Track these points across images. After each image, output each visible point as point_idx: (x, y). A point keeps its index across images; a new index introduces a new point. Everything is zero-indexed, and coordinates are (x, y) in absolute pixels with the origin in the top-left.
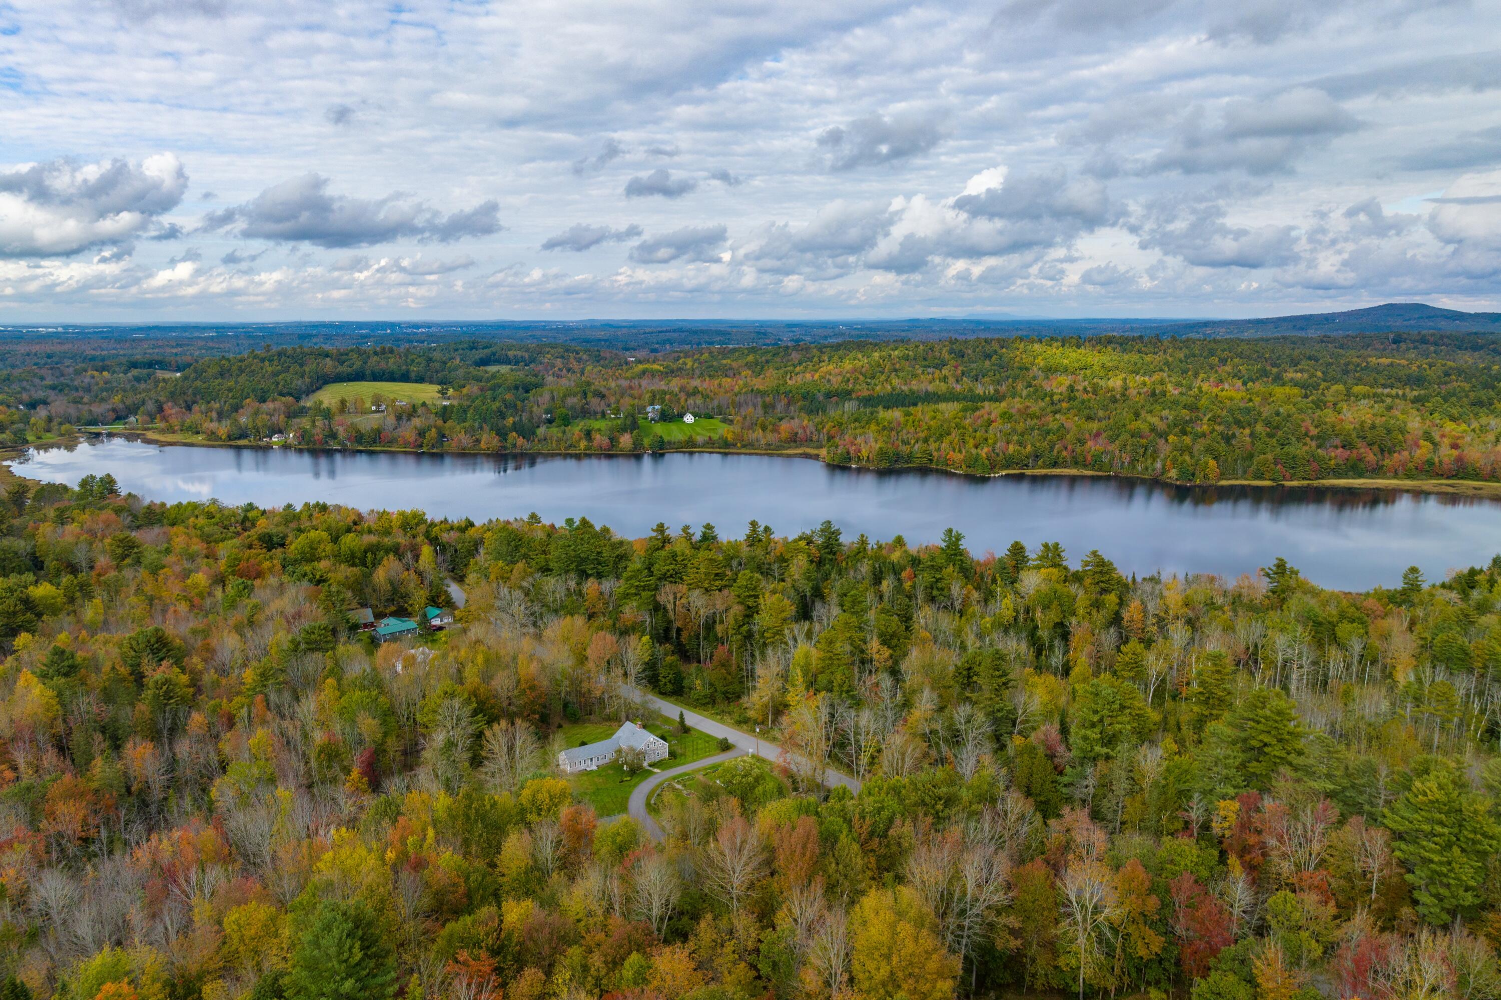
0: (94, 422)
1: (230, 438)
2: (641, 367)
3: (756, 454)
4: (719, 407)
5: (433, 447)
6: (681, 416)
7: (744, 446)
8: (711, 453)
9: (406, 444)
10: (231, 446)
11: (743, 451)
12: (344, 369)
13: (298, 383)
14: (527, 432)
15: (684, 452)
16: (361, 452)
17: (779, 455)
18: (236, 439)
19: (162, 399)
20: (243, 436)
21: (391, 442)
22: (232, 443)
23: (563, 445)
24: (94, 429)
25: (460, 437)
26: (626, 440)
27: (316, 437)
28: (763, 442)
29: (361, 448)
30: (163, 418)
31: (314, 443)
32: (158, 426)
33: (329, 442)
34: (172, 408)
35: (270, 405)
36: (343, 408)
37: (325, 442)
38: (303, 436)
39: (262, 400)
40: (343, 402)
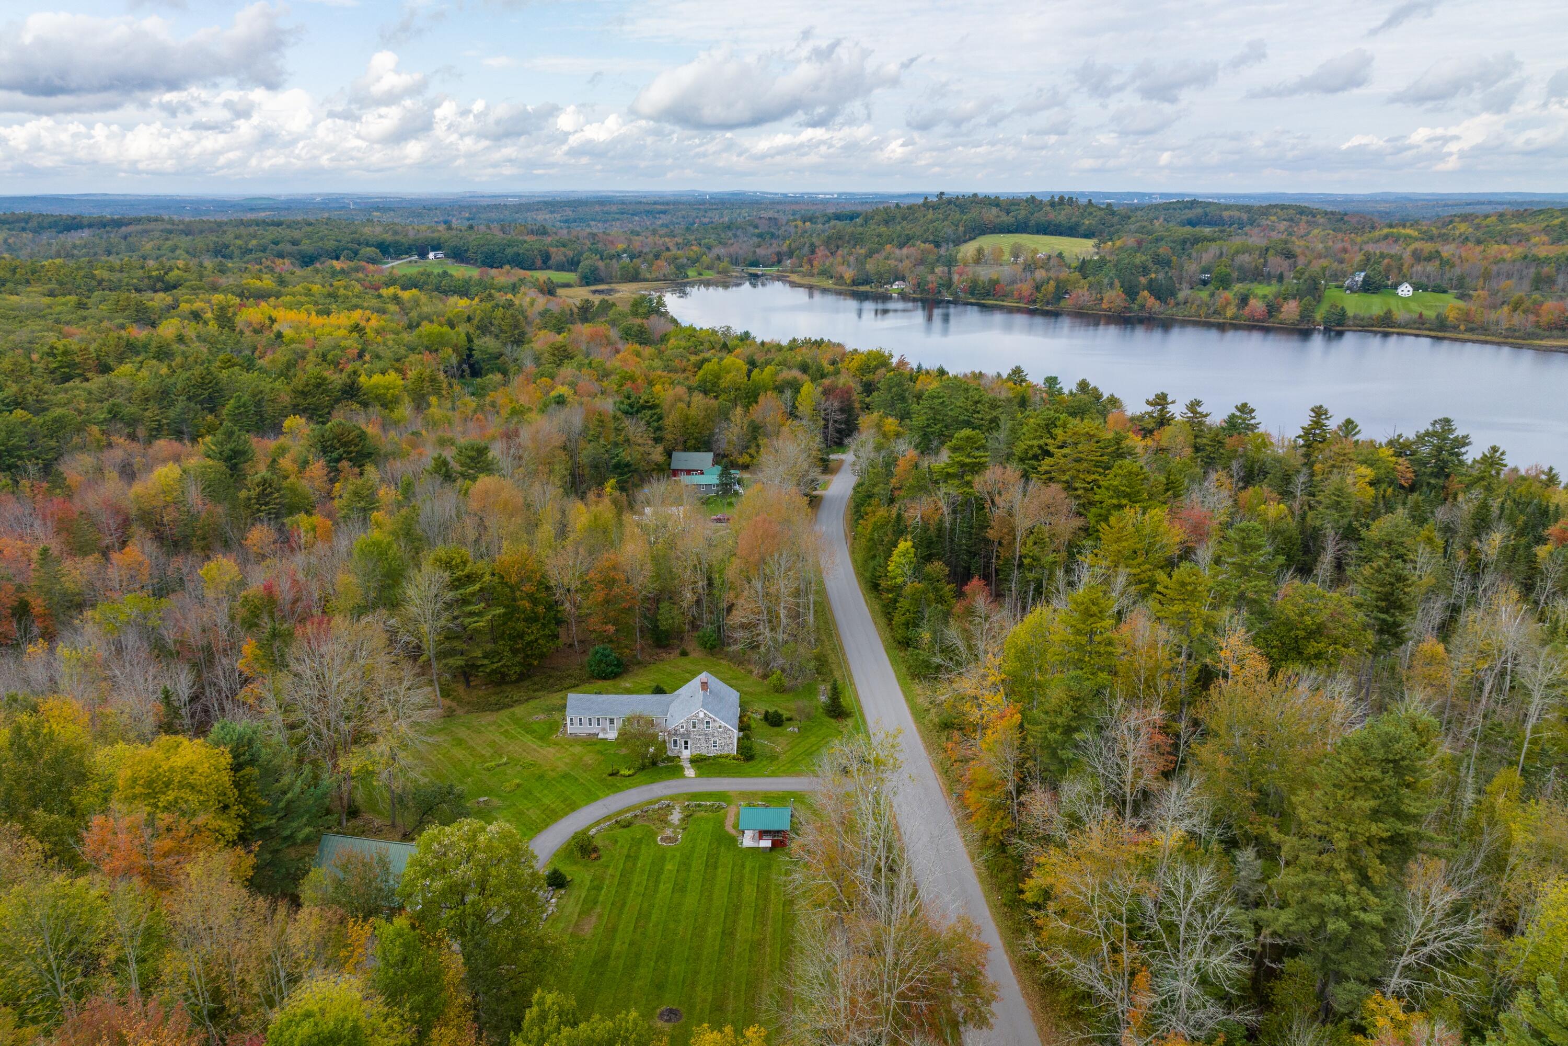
0: (755, 264)
1: (854, 283)
2: (1386, 231)
3: (1492, 343)
4: (1461, 279)
5: (1048, 303)
6: (1395, 286)
7: (1472, 330)
8: (1417, 336)
9: (1020, 298)
11: (1467, 336)
12: (1005, 219)
13: (949, 231)
14: (1163, 293)
15: (1376, 333)
16: (972, 304)
17: (1530, 347)
18: (859, 284)
19: (817, 243)
20: (866, 282)
21: (1005, 296)
22: (855, 288)
23: (1202, 312)
24: (753, 270)
25: (1082, 294)
26: (1291, 310)
27: (930, 286)
28: (1505, 325)
29: (973, 301)
30: (810, 262)
31: (928, 292)
32: (803, 269)
33: (944, 292)
34: (821, 251)
35: (905, 251)
36: (979, 258)
37: (940, 292)
38: (919, 284)
39: (901, 246)
40: (980, 251)
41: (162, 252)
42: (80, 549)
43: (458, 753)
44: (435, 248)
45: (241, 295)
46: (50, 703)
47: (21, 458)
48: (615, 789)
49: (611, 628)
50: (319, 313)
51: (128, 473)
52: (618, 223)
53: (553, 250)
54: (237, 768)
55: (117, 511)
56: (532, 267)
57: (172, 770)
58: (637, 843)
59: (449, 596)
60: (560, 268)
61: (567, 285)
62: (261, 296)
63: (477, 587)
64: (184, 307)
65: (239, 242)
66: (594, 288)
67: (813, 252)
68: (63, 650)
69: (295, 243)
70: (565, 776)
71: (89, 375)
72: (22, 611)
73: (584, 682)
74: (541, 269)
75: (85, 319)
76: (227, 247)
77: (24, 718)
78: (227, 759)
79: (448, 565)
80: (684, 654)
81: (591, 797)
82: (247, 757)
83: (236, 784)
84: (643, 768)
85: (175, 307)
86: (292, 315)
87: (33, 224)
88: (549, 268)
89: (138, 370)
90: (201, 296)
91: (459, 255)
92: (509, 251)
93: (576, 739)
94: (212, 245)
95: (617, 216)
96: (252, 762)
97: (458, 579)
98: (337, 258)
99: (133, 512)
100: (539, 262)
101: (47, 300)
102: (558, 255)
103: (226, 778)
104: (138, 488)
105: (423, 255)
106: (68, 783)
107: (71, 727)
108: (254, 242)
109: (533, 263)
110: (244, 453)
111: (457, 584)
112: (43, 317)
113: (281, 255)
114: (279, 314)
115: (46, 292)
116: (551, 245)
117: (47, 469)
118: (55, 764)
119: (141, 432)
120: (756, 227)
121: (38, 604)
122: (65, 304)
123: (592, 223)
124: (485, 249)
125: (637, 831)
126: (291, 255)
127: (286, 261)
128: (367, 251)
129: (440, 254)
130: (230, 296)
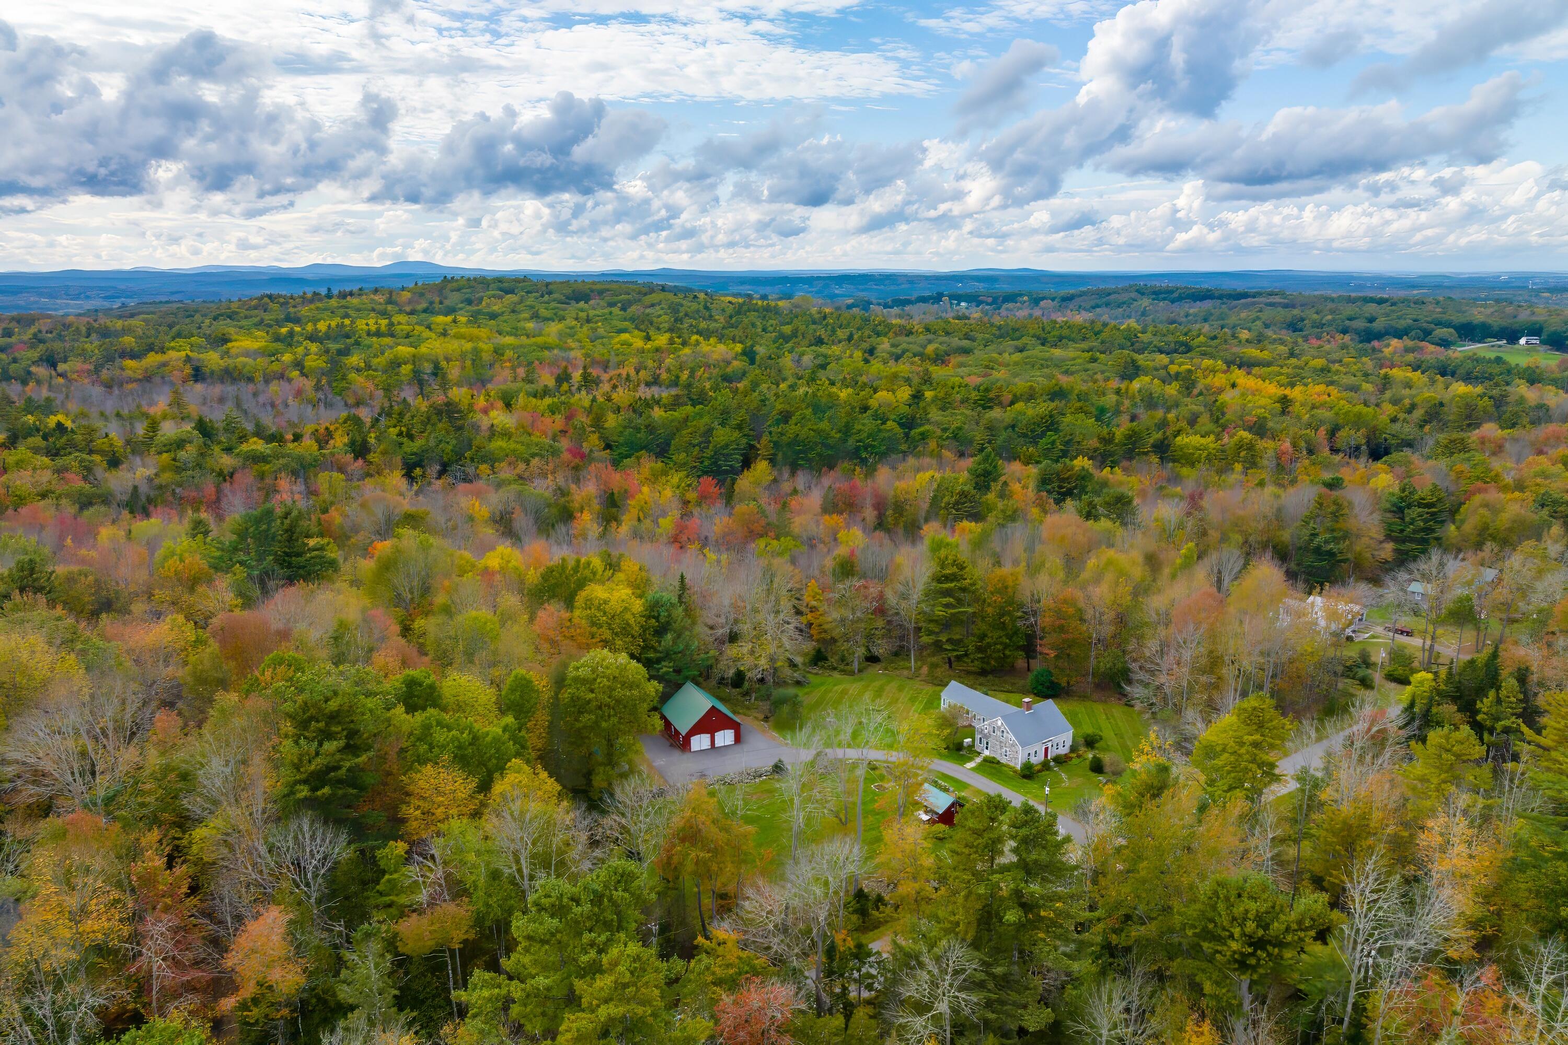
44: (1536, 333)
50: (1284, 384)
62: (1250, 365)
64: (1172, 367)
69: (1371, 321)
79: (942, 563)
85: (1165, 366)
86: (1256, 384)
91: (1557, 342)
98: (1403, 338)
105: (1515, 339)
114: (1246, 381)
127: (1347, 337)
128: (1441, 332)
129: (1535, 340)
130: (1220, 362)
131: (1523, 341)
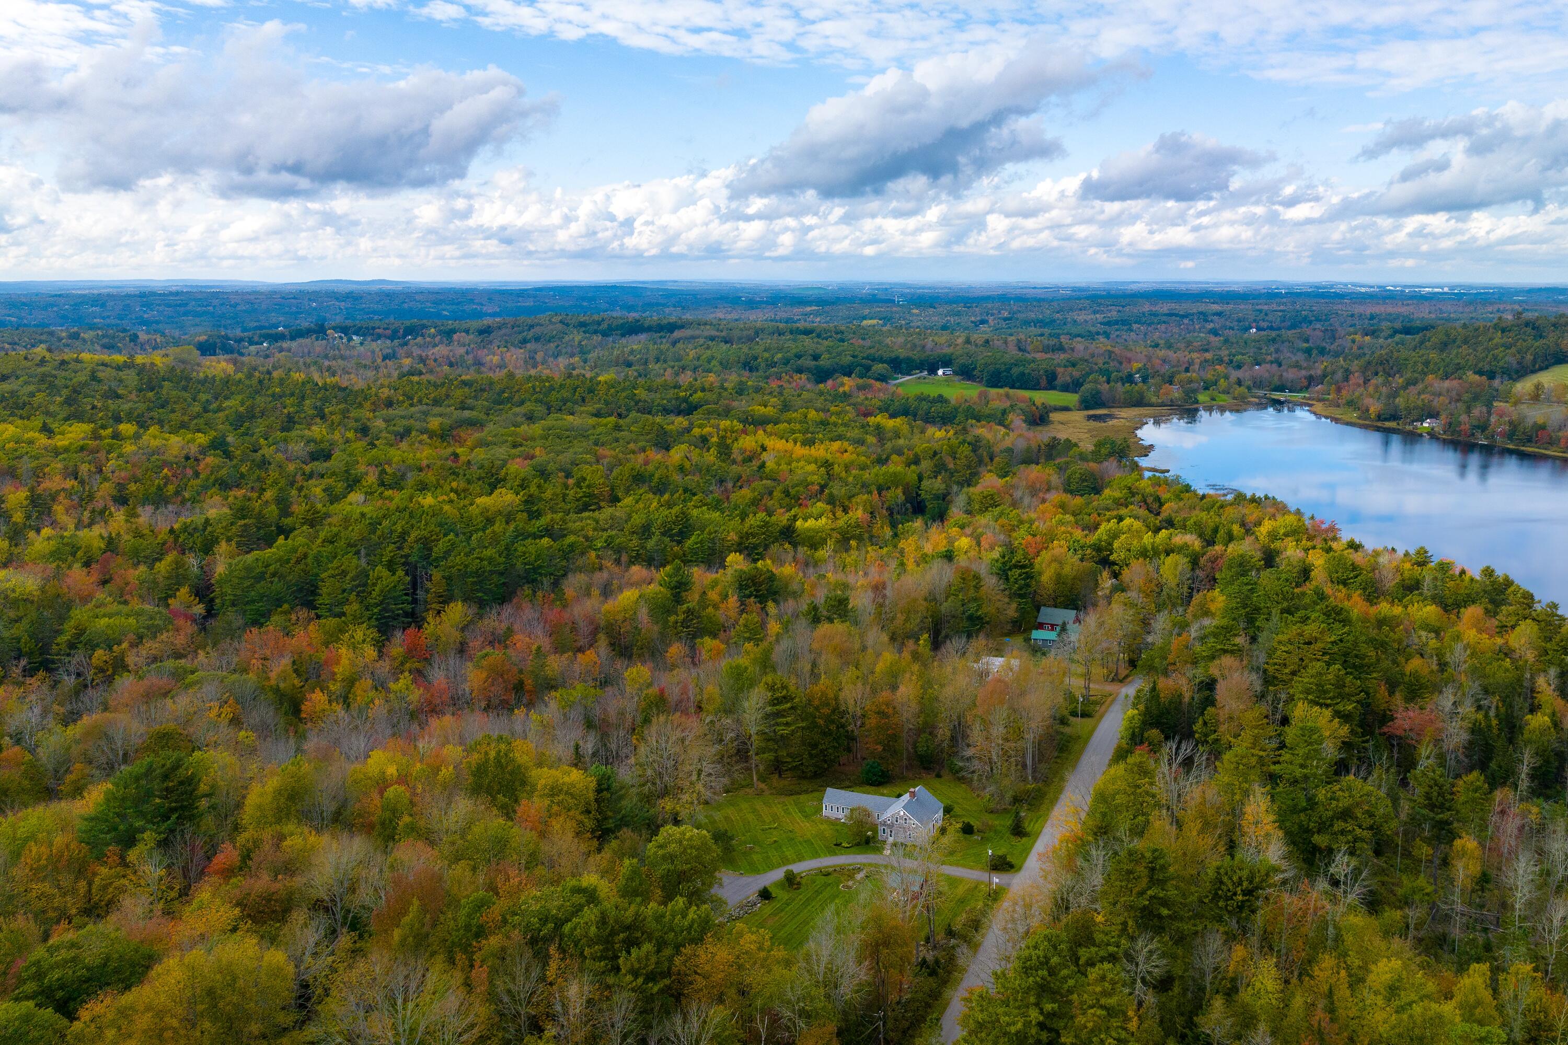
0: (1281, 389)
1: (1379, 418)
10: (1378, 429)
13: (1513, 360)
18: (1386, 420)
20: (1394, 417)
21: (1551, 443)
22: (1379, 424)
24: (1277, 395)
27: (1463, 427)
29: (1511, 446)
30: (1339, 390)
31: (1459, 433)
32: (1330, 397)
33: (1478, 434)
34: (1357, 378)
35: (1447, 384)
36: (1536, 396)
37: (1473, 434)
38: (1450, 424)
39: (1446, 377)
40: (1538, 387)
41: (701, 362)
42: (559, 649)
43: (750, 817)
44: (946, 363)
45: (745, 421)
46: (518, 743)
47: (541, 574)
48: (832, 853)
49: (880, 748)
50: (805, 443)
51: (607, 592)
52: (1163, 327)
53: (1060, 370)
54: (599, 791)
55: (592, 622)
56: (1036, 387)
57: (564, 784)
58: (826, 885)
59: (769, 709)
60: (1066, 388)
61: (1066, 409)
62: (761, 422)
63: (789, 705)
64: (696, 431)
65: (766, 355)
66: (1091, 412)
67: (1346, 379)
68: (534, 715)
69: (816, 358)
70: (808, 841)
71: (602, 504)
72: (519, 687)
73: (856, 784)
74: (1045, 389)
75: (617, 440)
76: (756, 358)
77: (503, 746)
78: (593, 785)
79: (772, 688)
80: (939, 776)
81: (816, 855)
82: (605, 786)
83: (596, 800)
84: (858, 844)
85: (688, 430)
86: (780, 444)
87: (604, 326)
88: (1053, 388)
89: (637, 502)
90: (712, 421)
91: (966, 373)
92: (1015, 371)
93: (828, 820)
94: (743, 358)
95: (1164, 318)
96: (608, 789)
97: (777, 699)
98: (849, 376)
99: (603, 623)
100: (1044, 382)
101: (592, 421)
102: (1064, 376)
103: (592, 796)
104: (609, 606)
105: (933, 371)
106: (517, 783)
107: (525, 757)
108: (780, 356)
109: (1038, 383)
110: (686, 584)
111: (775, 702)
112: (586, 437)
113: (800, 371)
114: (770, 443)
115: (594, 411)
116: (1059, 365)
117: (556, 584)
118: (511, 773)
119: (624, 558)
120: (1307, 341)
121: (529, 683)
122: (606, 425)
123: (1135, 326)
124: (991, 368)
125: (830, 879)
126: (809, 370)
127: (804, 376)
128: (879, 368)
129: (949, 371)
130: (735, 422)
131: (940, 372)
